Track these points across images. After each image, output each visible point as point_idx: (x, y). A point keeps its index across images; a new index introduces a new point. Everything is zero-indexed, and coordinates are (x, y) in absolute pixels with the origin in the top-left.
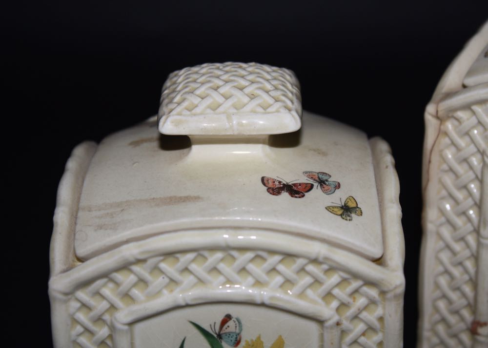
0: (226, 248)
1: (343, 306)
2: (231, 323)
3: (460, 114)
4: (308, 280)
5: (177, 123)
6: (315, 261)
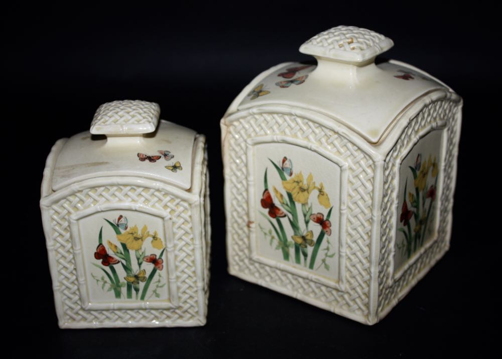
0: (118, 185)
1: (173, 211)
2: (122, 219)
3: (236, 123)
4: (156, 199)
5: (98, 129)
6: (158, 190)
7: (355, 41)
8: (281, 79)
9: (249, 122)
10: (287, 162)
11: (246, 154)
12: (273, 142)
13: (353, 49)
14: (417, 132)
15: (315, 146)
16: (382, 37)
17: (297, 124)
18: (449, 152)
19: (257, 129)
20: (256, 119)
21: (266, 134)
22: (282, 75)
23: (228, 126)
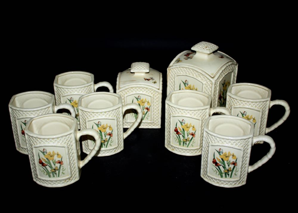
0: (139, 87)
1: (154, 95)
2: (139, 97)
3: (172, 70)
4: (149, 91)
5: (133, 71)
6: (150, 89)
7: (207, 47)
8: (185, 57)
9: (176, 69)
10: (186, 81)
11: (174, 79)
12: (183, 75)
13: (207, 50)
14: (224, 74)
15: (195, 77)
16: (215, 46)
17: (190, 71)
18: (234, 79)
19: (178, 72)
20: (178, 69)
21: (181, 73)
22: (185, 55)
23: (169, 70)
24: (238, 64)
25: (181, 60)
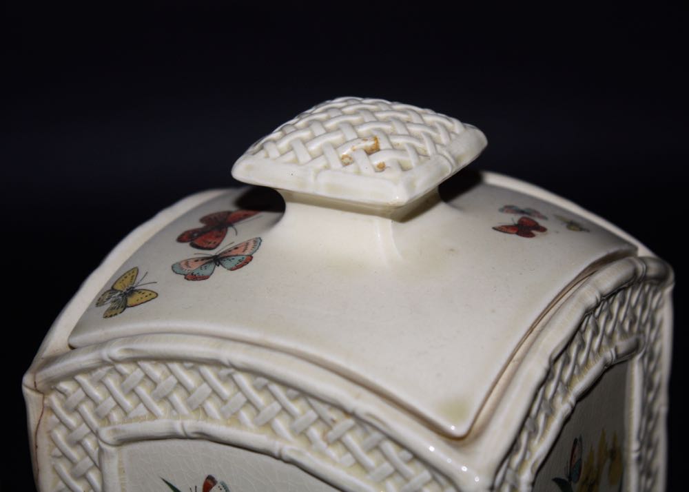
7: (383, 145)
8: (187, 252)
9: (101, 382)
10: (215, 490)
11: (99, 466)
12: (174, 436)
13: (382, 168)
14: (569, 385)
15: (290, 447)
16: (456, 125)
17: (239, 388)
19: (128, 403)
20: (122, 376)
21: (153, 415)
22: (186, 238)
23: (43, 393)
24: (672, 277)
25: (142, 283)
